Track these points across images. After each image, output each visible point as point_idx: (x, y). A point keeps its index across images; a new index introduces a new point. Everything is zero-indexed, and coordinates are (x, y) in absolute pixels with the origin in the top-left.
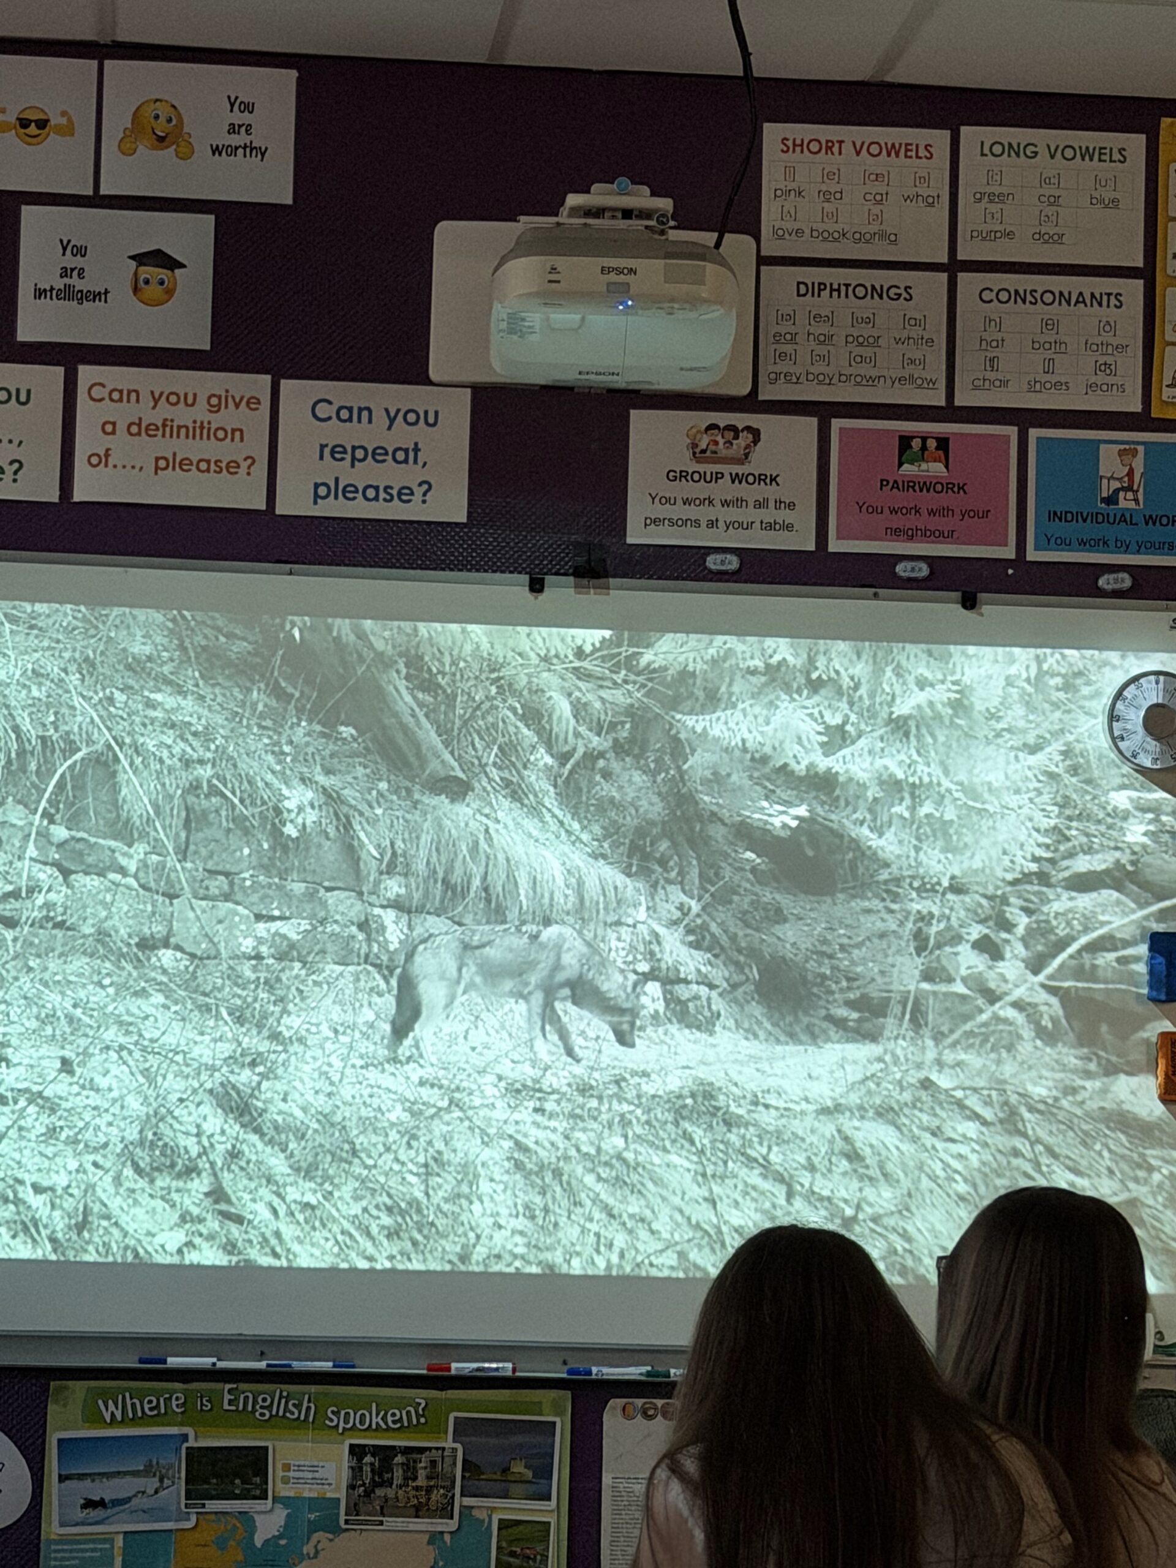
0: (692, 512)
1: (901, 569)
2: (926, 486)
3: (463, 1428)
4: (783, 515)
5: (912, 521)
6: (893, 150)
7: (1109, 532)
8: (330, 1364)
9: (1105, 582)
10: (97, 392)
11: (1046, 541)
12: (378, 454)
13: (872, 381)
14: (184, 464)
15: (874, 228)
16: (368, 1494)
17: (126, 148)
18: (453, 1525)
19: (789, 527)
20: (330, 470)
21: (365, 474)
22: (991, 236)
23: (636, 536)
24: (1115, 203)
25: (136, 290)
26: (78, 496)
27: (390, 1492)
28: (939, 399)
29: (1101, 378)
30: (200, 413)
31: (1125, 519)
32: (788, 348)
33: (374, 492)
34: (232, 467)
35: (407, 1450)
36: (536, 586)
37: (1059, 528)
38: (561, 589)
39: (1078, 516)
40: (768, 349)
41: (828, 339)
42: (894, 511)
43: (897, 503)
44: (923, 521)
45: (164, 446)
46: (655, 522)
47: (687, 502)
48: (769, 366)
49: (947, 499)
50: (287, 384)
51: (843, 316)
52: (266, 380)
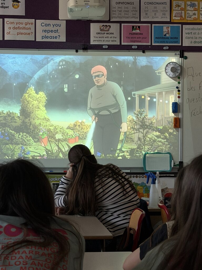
0: (100, 39)
1: (133, 47)
2: (137, 34)
4: (115, 39)
5: (134, 39)
7: (165, 40)
8: (49, 171)
9: (164, 48)
10: (8, 23)
11: (155, 42)
12: (52, 31)
13: (128, 17)
14: (22, 34)
19: (116, 41)
20: (44, 34)
21: (50, 34)
23: (92, 43)
25: (13, 6)
26: (5, 39)
28: (138, 20)
30: (24, 25)
31: (168, 38)
32: (115, 13)
33: (51, 37)
34: (29, 34)
36: (77, 51)
37: (157, 40)
38: (81, 52)
39: (160, 38)
40: (112, 13)
41: (121, 11)
42: (132, 38)
43: (131, 37)
44: (136, 39)
45: (18, 31)
46: (95, 41)
47: (100, 37)
48: (112, 16)
49: (140, 36)
50: (37, 21)
51: (123, 8)
52: (34, 20)
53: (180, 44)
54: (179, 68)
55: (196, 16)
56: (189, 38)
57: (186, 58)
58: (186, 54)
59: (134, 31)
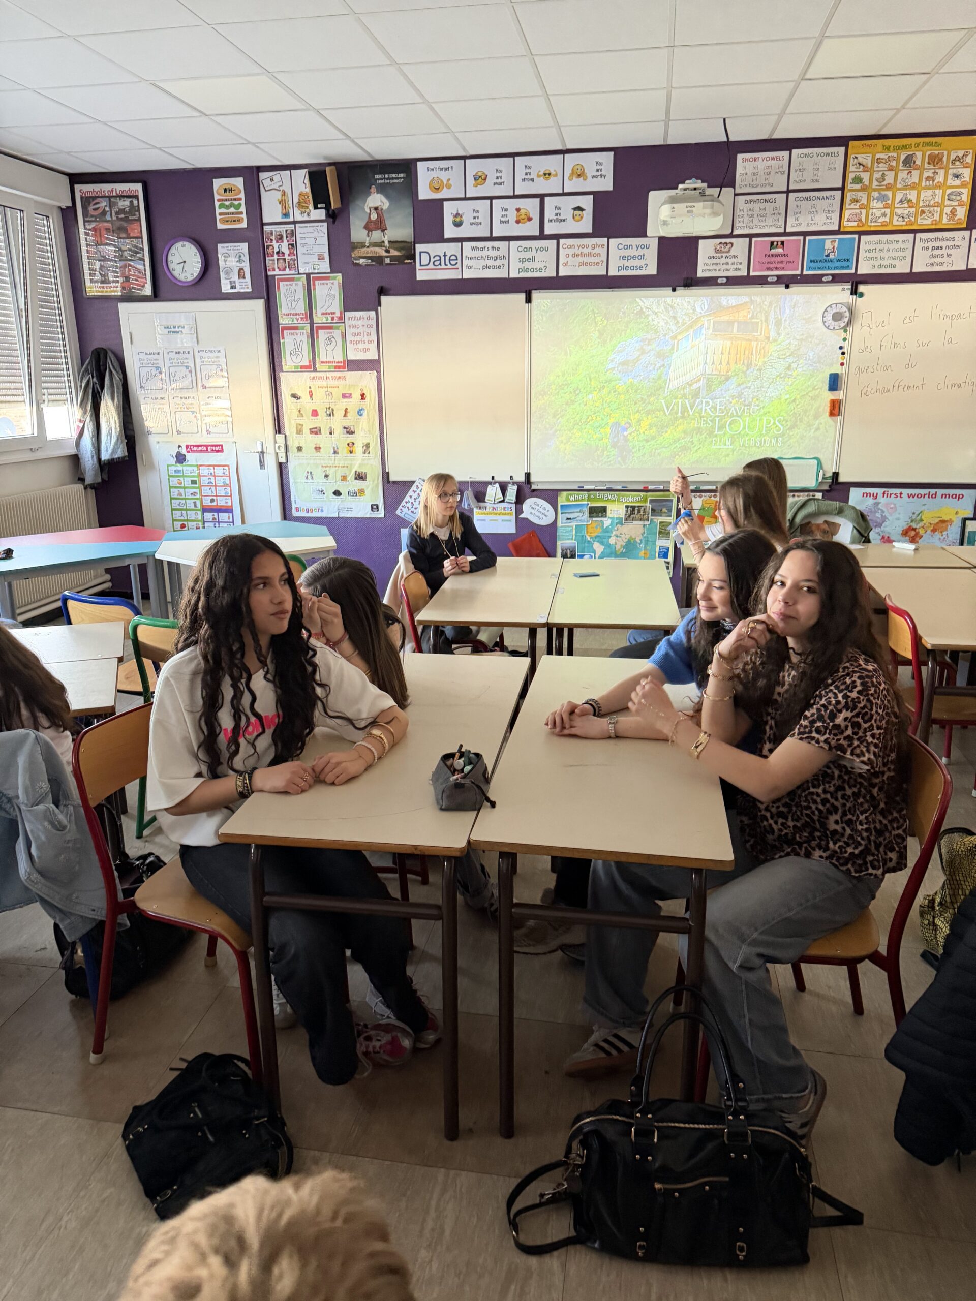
0: (714, 267)
1: (769, 279)
2: (777, 255)
3: (651, 501)
4: (739, 266)
5: (772, 266)
6: (773, 159)
9: (824, 279)
10: (564, 246)
11: (809, 268)
12: (634, 257)
13: (764, 227)
14: (586, 264)
15: (767, 182)
16: (629, 516)
17: (570, 179)
18: (649, 523)
19: (740, 269)
20: (622, 263)
21: (630, 263)
22: (799, 182)
23: (700, 274)
24: (835, 169)
25: (573, 218)
26: (560, 274)
27: (634, 516)
28: (782, 230)
29: (828, 221)
30: (590, 250)
31: (831, 260)
32: (742, 219)
33: (633, 268)
34: (598, 264)
35: (639, 507)
36: (674, 290)
37: (812, 265)
38: (681, 291)
39: (818, 261)
40: (737, 220)
41: (753, 216)
42: (768, 263)
43: (769, 261)
44: (776, 265)
45: (581, 259)
46: (705, 270)
47: (713, 264)
48: (737, 225)
49: (783, 259)
50: (611, 240)
51: (757, 209)
52: (606, 239)
53: (853, 271)
54: (847, 314)
55: (887, 219)
56: (870, 259)
57: (861, 295)
58: (862, 288)
59: (773, 251)
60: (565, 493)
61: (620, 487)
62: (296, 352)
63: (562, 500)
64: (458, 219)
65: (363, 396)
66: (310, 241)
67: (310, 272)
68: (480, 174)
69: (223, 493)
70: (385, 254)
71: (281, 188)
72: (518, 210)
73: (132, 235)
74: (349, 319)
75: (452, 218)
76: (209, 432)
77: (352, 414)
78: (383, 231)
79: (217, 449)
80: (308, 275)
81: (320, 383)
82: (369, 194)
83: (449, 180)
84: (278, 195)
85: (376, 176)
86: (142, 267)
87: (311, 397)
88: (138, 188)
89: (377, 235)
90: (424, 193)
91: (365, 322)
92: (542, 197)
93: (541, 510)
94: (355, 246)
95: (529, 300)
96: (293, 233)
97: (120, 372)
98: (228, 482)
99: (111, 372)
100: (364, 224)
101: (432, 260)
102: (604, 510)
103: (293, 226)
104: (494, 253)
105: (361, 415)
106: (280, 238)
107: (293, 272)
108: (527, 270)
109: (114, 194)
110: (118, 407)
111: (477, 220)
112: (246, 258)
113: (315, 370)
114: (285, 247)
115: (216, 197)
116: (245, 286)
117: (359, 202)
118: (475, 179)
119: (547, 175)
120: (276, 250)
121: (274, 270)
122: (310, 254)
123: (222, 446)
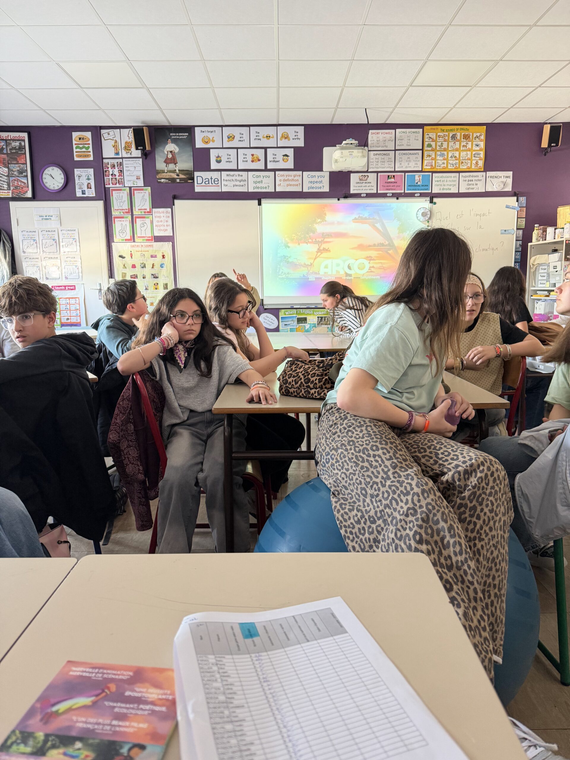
0: (359, 188)
1: (388, 195)
2: (391, 182)
4: (372, 188)
5: (389, 188)
6: (387, 133)
7: (417, 188)
9: (416, 195)
10: (279, 175)
11: (408, 190)
12: (317, 182)
13: (384, 167)
14: (291, 185)
15: (384, 145)
16: (320, 322)
17: (281, 140)
19: (373, 190)
20: (310, 185)
21: (315, 185)
22: (400, 145)
23: (352, 192)
24: (418, 140)
25: (283, 160)
26: (277, 191)
27: (322, 322)
28: (393, 170)
29: (416, 165)
30: (292, 177)
31: (419, 186)
32: (372, 163)
33: (316, 188)
34: (297, 185)
35: (323, 317)
36: (339, 200)
37: (410, 188)
38: (342, 201)
39: (412, 186)
40: (370, 164)
41: (378, 162)
43: (388, 185)
44: (391, 187)
45: (288, 183)
46: (354, 190)
48: (370, 166)
49: (394, 184)
50: (304, 173)
51: (380, 159)
52: (301, 172)
53: (430, 191)
54: (429, 213)
55: (445, 165)
56: (438, 185)
57: (435, 203)
58: (435, 200)
59: (389, 180)
60: (283, 310)
61: (314, 307)
62: (122, 231)
63: (282, 314)
64: (219, 159)
65: (163, 257)
66: (132, 169)
67: (132, 185)
68: (231, 135)
69: (75, 314)
70: (176, 177)
71: (114, 139)
72: (253, 155)
73: (20, 162)
74: (155, 212)
75: (215, 158)
76: (66, 278)
77: (157, 266)
78: (175, 164)
79: (72, 288)
80: (130, 188)
81: (138, 249)
82: (167, 144)
83: (213, 138)
84: (113, 143)
85: (171, 134)
86: (26, 181)
87: (132, 257)
88: (25, 135)
89: (171, 166)
90: (199, 144)
91: (165, 215)
92: (266, 149)
93: (270, 320)
94: (158, 172)
95: (260, 204)
96: (121, 164)
97: (10, 242)
98: (78, 308)
99: (4, 242)
100: (164, 160)
101: (204, 181)
102: (305, 319)
103: (121, 160)
104: (239, 178)
105: (162, 267)
106: (113, 166)
107: (121, 186)
108: (258, 188)
109: (9, 138)
110: (8, 263)
111: (229, 160)
112: (92, 177)
113: (134, 241)
114: (116, 171)
115: (74, 142)
116: (91, 193)
117: (161, 148)
118: (228, 138)
119: (268, 137)
120: (111, 173)
121: (109, 184)
122: (132, 176)
123: (75, 286)
